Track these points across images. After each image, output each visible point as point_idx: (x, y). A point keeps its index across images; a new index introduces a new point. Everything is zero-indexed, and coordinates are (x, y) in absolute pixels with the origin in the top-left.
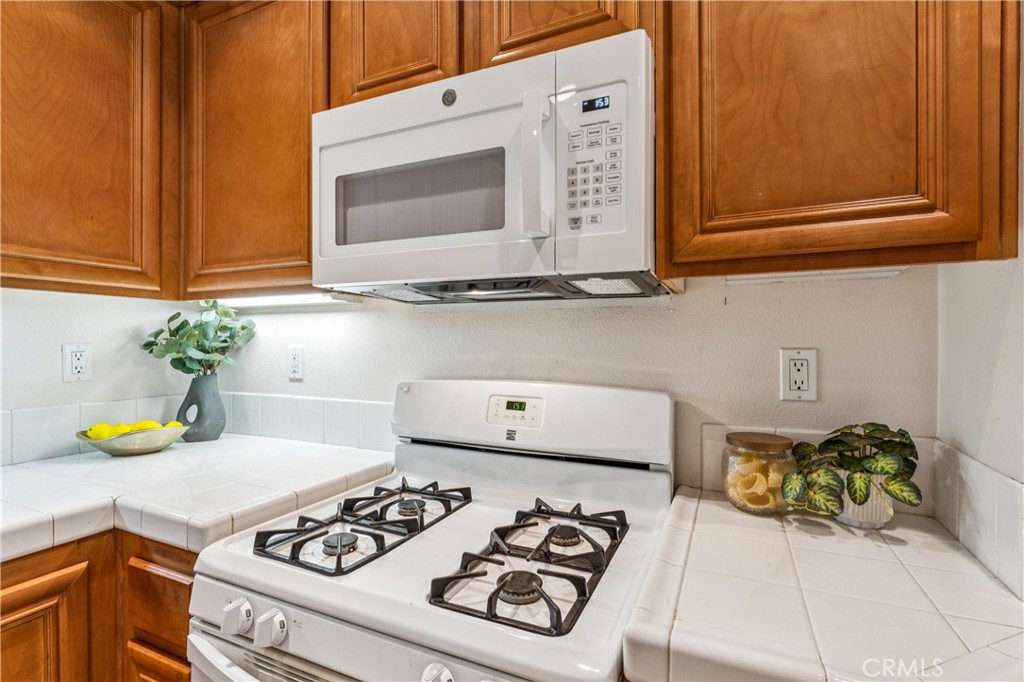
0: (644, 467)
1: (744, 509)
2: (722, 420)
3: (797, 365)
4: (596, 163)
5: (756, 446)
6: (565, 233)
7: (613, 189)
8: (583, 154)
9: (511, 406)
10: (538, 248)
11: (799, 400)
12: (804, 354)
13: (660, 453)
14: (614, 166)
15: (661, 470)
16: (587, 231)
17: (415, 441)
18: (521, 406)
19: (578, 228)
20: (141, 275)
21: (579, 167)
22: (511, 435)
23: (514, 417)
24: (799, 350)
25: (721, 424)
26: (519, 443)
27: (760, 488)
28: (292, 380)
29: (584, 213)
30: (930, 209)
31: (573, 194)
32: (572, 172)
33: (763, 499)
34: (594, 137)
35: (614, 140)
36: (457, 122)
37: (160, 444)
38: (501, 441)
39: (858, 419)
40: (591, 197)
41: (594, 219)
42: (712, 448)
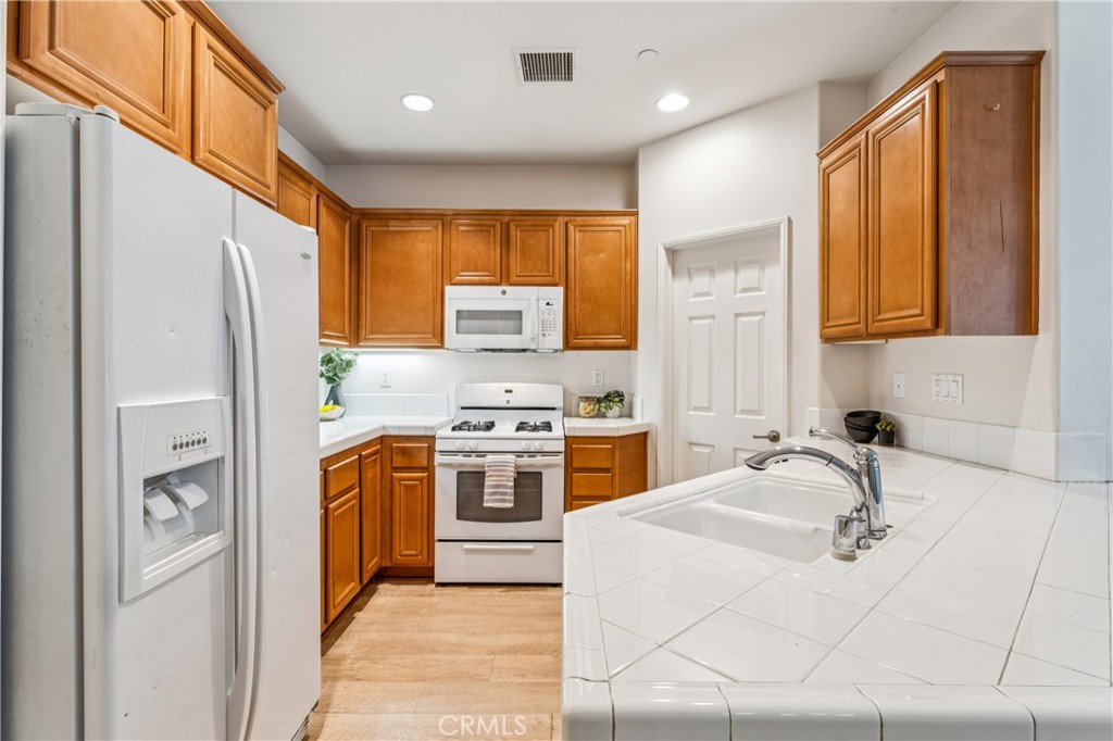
0: (554, 409)
1: (584, 417)
3: (598, 375)
4: (550, 320)
5: (587, 399)
6: (541, 337)
7: (554, 327)
8: (546, 317)
9: (507, 391)
10: (533, 341)
11: (599, 386)
12: (600, 373)
13: (559, 403)
14: (555, 321)
15: (560, 409)
16: (547, 338)
17: (463, 408)
18: (511, 391)
19: (545, 338)
20: (344, 338)
21: (545, 320)
22: (508, 402)
23: (509, 396)
24: (598, 371)
26: (511, 405)
27: (588, 410)
28: (383, 387)
29: (547, 333)
30: (622, 338)
31: (543, 327)
32: (543, 321)
33: (588, 413)
34: (550, 313)
35: (554, 314)
36: (507, 300)
37: (332, 417)
38: (505, 405)
39: (612, 390)
40: (549, 329)
42: (574, 400)
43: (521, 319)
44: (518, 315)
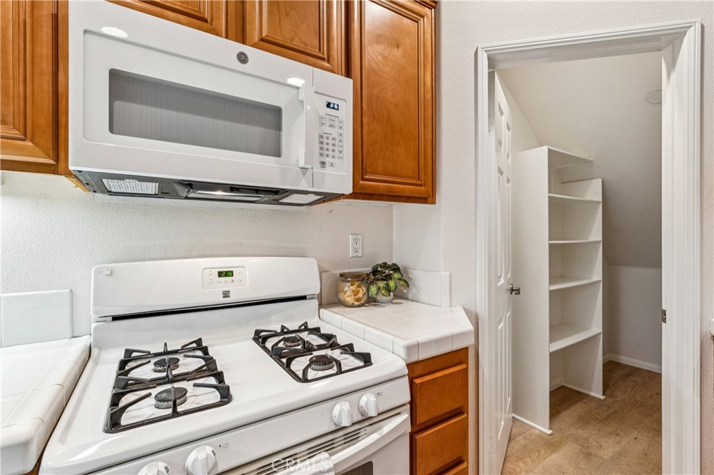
0: (304, 298)
1: (353, 306)
2: (328, 269)
3: (356, 241)
4: (333, 136)
5: (354, 277)
6: (318, 169)
7: (341, 152)
8: (327, 129)
9: (220, 274)
10: (304, 174)
11: (357, 257)
12: (358, 236)
13: (309, 289)
14: (340, 141)
15: (312, 297)
16: (328, 171)
17: (115, 318)
18: (230, 274)
19: (325, 167)
21: (325, 135)
22: (226, 294)
23: (226, 282)
24: (356, 234)
25: (328, 271)
26: (233, 298)
29: (328, 160)
30: (421, 185)
31: (322, 148)
32: (322, 137)
34: (332, 123)
35: (341, 128)
36: (250, 77)
38: (221, 300)
40: (330, 153)
41: (332, 165)
43: (278, 127)
44: (271, 117)
